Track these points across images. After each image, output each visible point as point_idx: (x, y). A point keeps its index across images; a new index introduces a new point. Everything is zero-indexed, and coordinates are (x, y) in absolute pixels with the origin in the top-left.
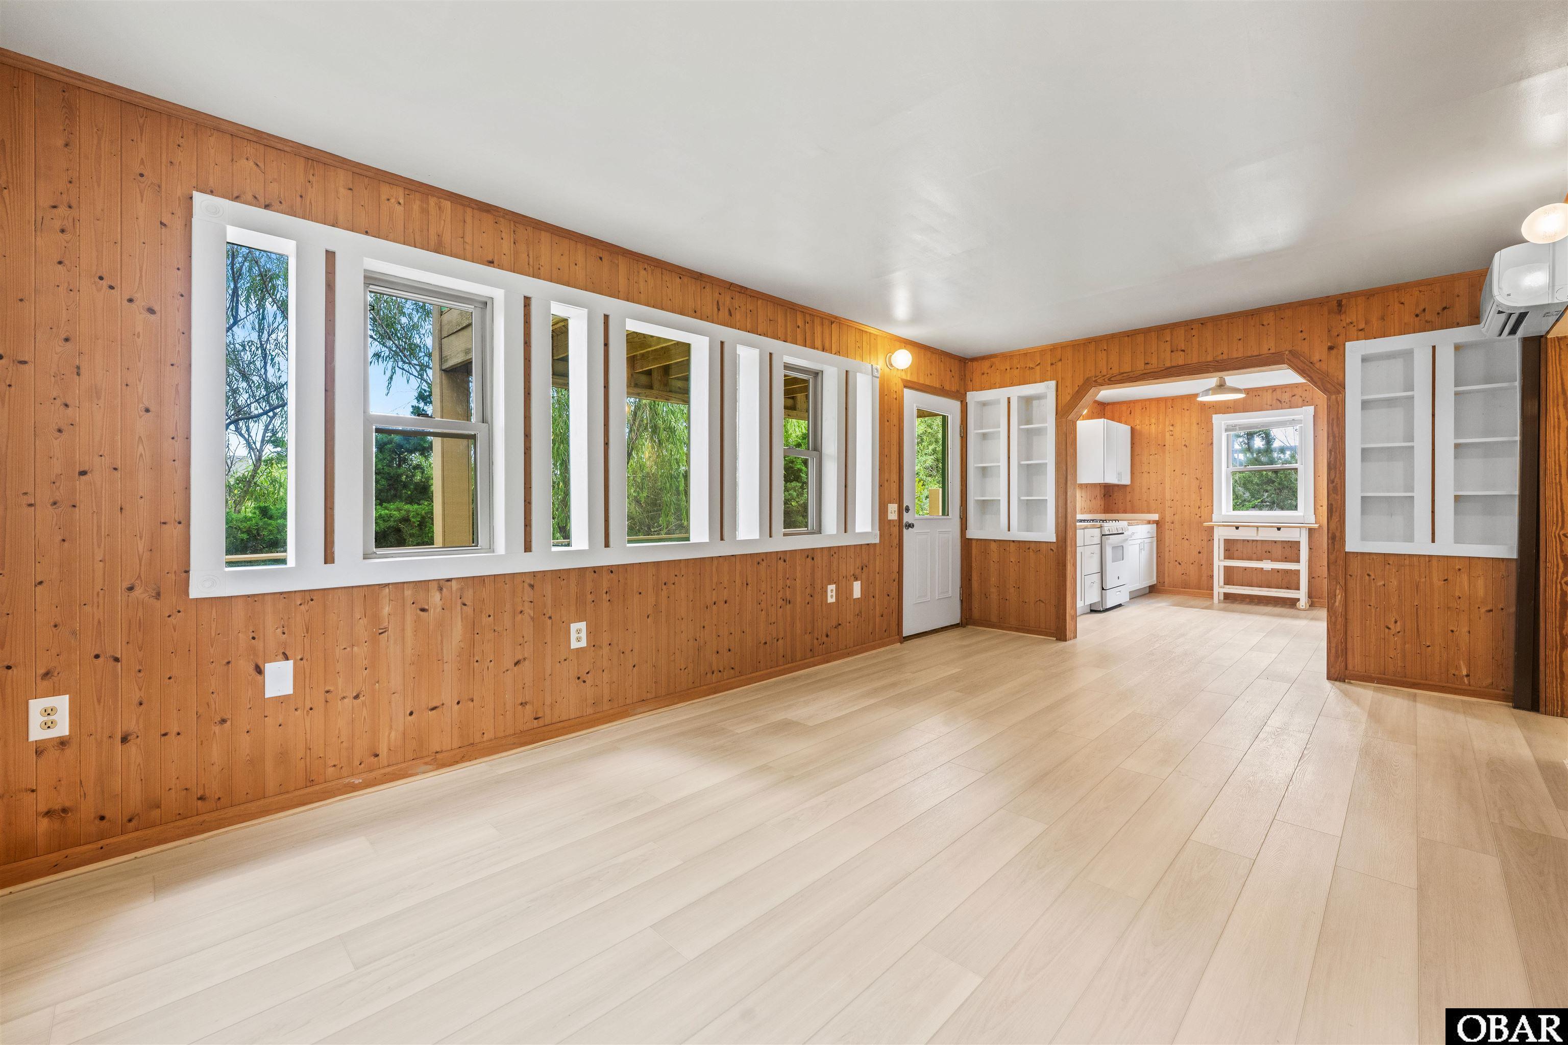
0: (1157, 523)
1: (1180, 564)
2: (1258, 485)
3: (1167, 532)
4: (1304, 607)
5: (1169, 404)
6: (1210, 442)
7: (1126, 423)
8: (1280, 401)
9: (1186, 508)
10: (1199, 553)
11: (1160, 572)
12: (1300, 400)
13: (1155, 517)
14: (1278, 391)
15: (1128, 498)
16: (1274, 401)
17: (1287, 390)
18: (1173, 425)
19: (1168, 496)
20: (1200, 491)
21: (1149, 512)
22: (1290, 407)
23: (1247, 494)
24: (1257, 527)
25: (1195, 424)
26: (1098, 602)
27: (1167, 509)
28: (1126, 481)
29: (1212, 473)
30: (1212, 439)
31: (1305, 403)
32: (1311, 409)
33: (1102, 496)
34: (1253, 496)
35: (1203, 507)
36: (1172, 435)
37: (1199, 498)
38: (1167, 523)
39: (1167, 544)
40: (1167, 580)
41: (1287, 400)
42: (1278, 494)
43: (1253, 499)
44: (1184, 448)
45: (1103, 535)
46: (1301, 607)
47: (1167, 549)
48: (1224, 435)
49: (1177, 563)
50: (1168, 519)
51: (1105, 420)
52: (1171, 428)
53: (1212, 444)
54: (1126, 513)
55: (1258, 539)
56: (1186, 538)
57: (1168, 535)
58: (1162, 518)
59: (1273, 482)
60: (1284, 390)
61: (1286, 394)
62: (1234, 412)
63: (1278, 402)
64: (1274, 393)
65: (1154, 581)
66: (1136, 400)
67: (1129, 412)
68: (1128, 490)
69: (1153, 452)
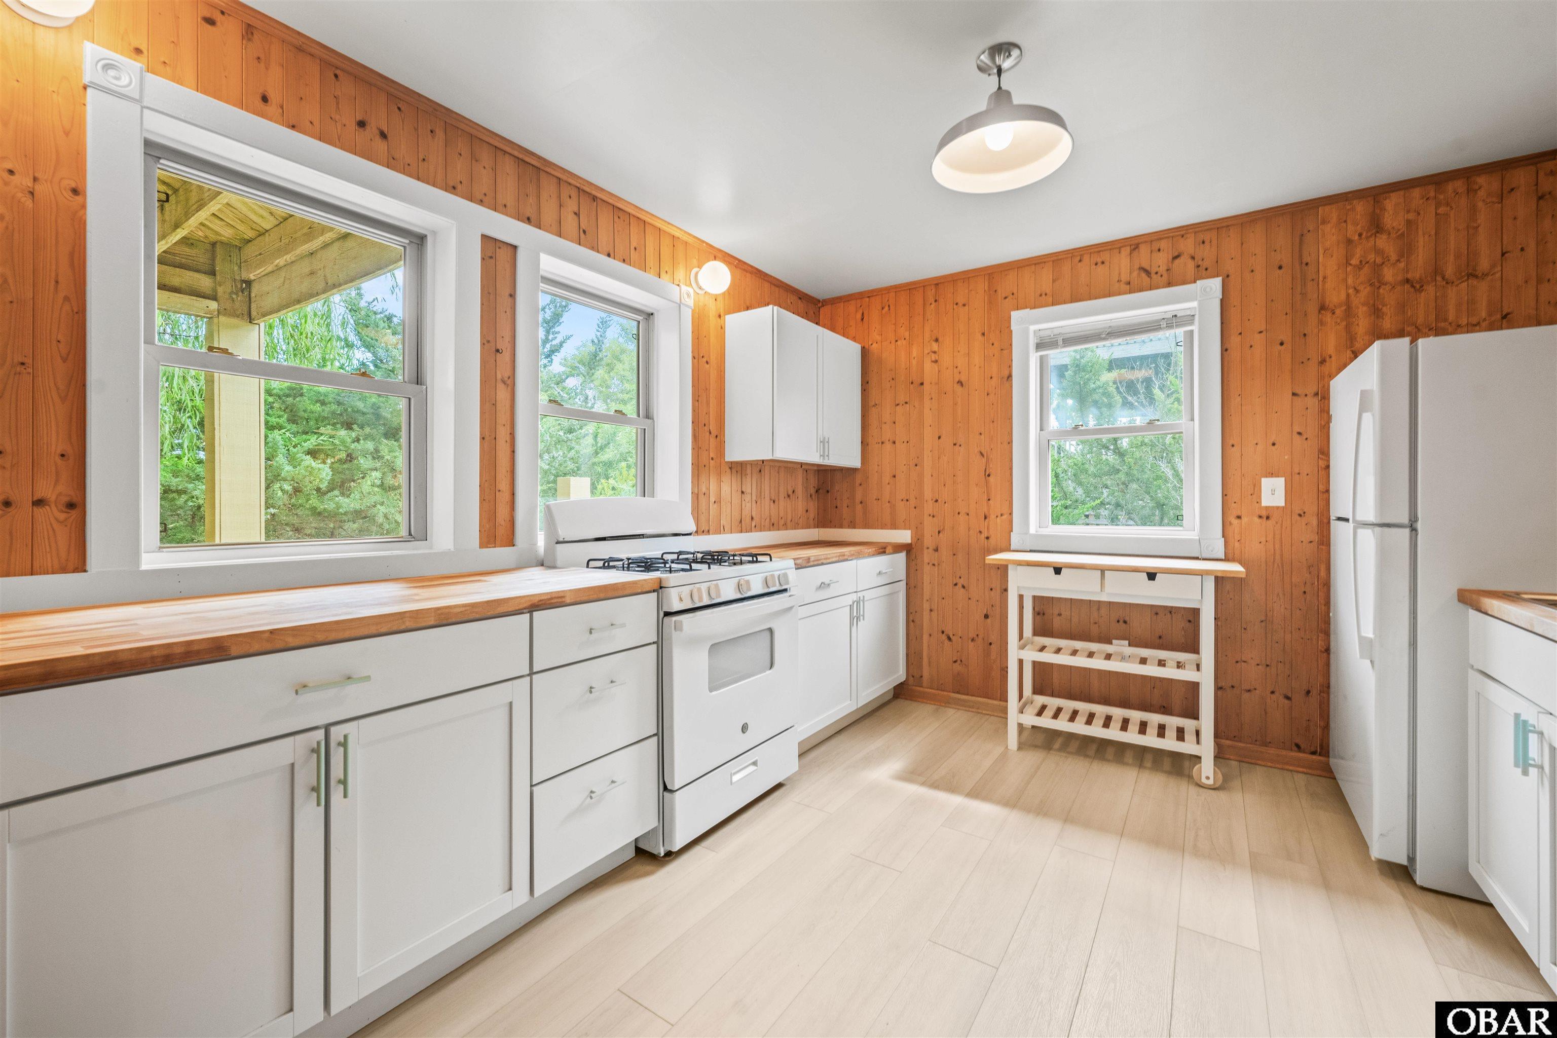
0: (907, 548)
1: (949, 639)
2: (1095, 476)
3: (927, 569)
4: (1211, 782)
5: (930, 294)
6: (1006, 373)
7: (854, 339)
8: (1148, 273)
9: (962, 517)
10: (986, 616)
11: (913, 658)
12: (1191, 265)
13: (904, 536)
14: (1144, 250)
15: (859, 496)
16: (1135, 274)
17: (1163, 244)
18: (937, 340)
19: (928, 494)
20: (987, 482)
21: (894, 526)
22: (1169, 284)
23: (1080, 491)
24: (1103, 570)
25: (978, 336)
26: (654, 830)
27: (927, 521)
28: (853, 460)
29: (1010, 443)
30: (1010, 367)
31: (1202, 272)
32: (1215, 285)
33: (813, 491)
34: (1087, 493)
35: (993, 517)
36: (936, 361)
37: (986, 498)
38: (926, 551)
39: (926, 597)
40: (926, 673)
41: (1163, 269)
42: (1123, 491)
43: (1088, 499)
44: (958, 388)
45: (667, 614)
46: (1204, 780)
47: (926, 606)
48: (1034, 358)
49: (944, 637)
50: (928, 541)
51: (776, 308)
52: (935, 346)
53: (1010, 376)
54: (854, 527)
55: (1104, 598)
56: (961, 582)
57: (928, 575)
58: (918, 538)
59: (1118, 471)
60: (1156, 245)
61: (1161, 254)
62: (1053, 304)
63: (1143, 275)
64: (1135, 253)
65: (900, 675)
66: (873, 291)
67: (859, 316)
68: (859, 478)
69: (901, 398)
